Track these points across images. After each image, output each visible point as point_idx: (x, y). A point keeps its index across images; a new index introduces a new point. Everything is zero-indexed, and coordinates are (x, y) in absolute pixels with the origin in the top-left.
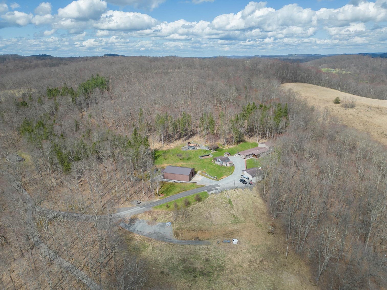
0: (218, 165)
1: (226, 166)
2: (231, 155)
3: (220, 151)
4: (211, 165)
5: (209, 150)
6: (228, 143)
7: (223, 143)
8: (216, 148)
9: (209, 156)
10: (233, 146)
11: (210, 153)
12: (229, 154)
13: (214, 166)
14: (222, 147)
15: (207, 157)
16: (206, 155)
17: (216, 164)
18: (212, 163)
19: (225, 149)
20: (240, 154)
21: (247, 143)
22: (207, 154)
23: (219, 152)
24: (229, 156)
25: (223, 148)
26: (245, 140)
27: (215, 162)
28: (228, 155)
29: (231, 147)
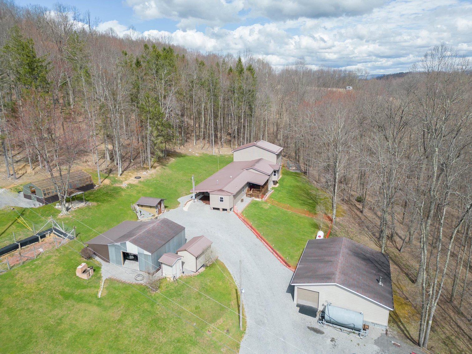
0: (127, 286)
1: (179, 275)
2: (166, 207)
3: (103, 201)
4: (81, 299)
5: (38, 205)
6: (126, 164)
7: (104, 166)
8: (80, 189)
9: (50, 237)
10: (152, 171)
11: (50, 220)
12: (160, 203)
13: (99, 303)
14: (107, 182)
15: (39, 248)
16: (23, 237)
17: (111, 281)
18: (79, 284)
19: (124, 185)
20: (205, 197)
21: (187, 157)
22: (31, 232)
23: (105, 206)
24: (160, 212)
25: (117, 185)
26: (175, 152)
27: (96, 269)
28: (154, 211)
29: (144, 174)
